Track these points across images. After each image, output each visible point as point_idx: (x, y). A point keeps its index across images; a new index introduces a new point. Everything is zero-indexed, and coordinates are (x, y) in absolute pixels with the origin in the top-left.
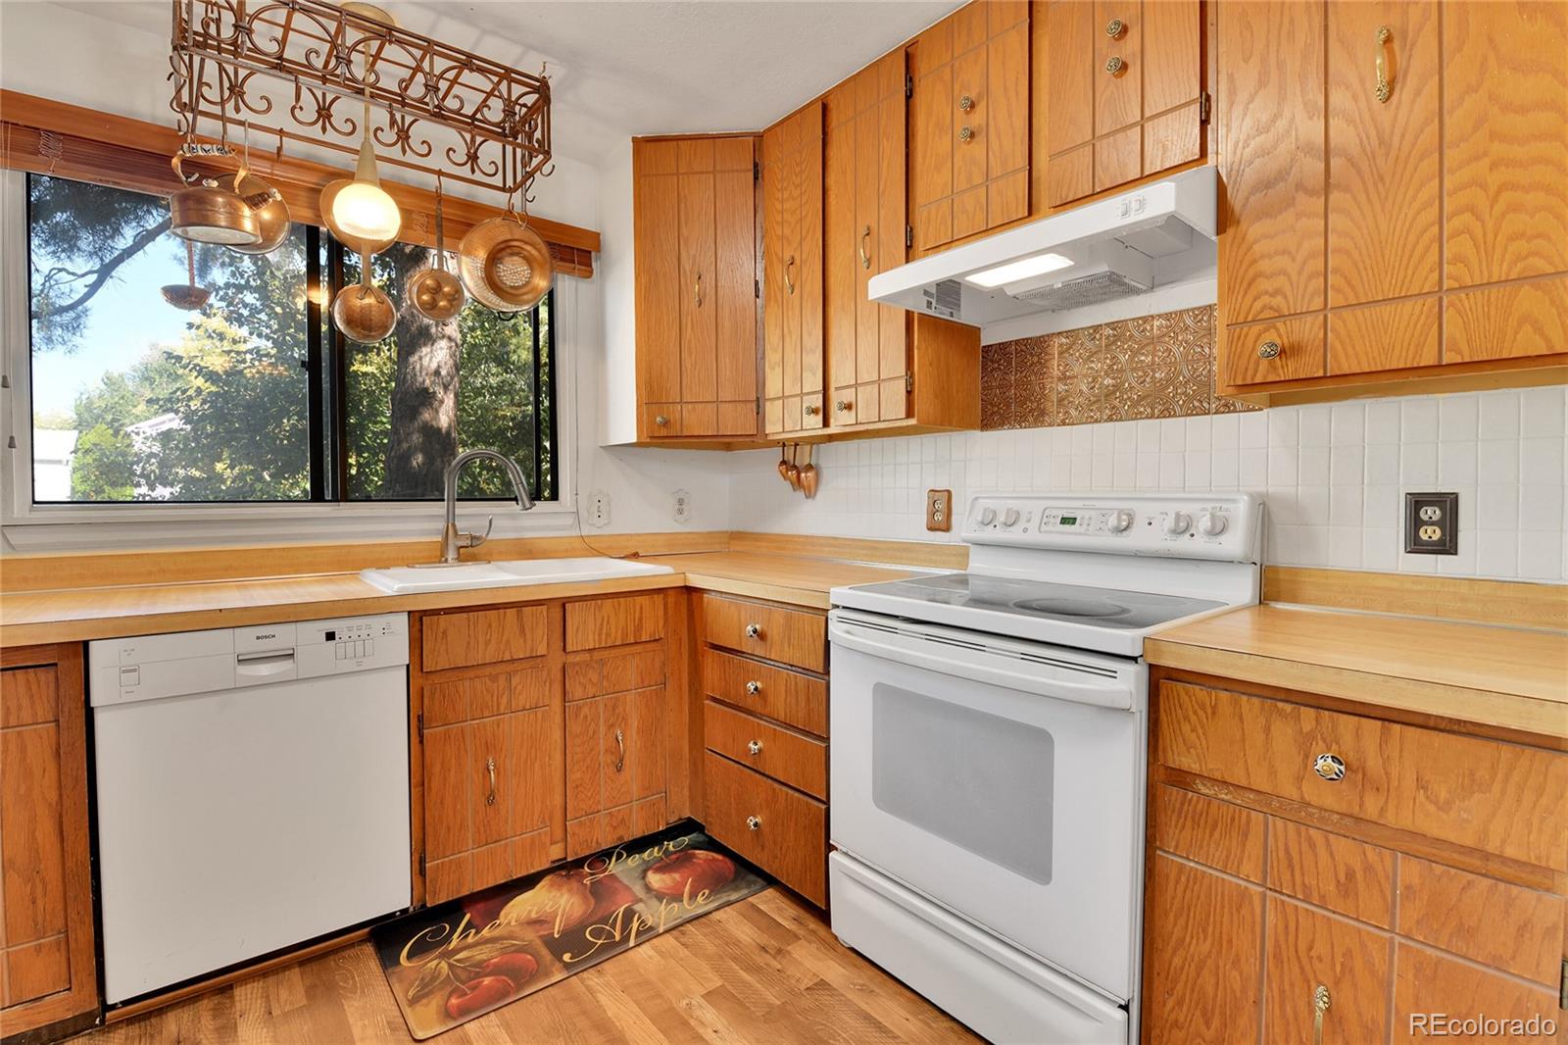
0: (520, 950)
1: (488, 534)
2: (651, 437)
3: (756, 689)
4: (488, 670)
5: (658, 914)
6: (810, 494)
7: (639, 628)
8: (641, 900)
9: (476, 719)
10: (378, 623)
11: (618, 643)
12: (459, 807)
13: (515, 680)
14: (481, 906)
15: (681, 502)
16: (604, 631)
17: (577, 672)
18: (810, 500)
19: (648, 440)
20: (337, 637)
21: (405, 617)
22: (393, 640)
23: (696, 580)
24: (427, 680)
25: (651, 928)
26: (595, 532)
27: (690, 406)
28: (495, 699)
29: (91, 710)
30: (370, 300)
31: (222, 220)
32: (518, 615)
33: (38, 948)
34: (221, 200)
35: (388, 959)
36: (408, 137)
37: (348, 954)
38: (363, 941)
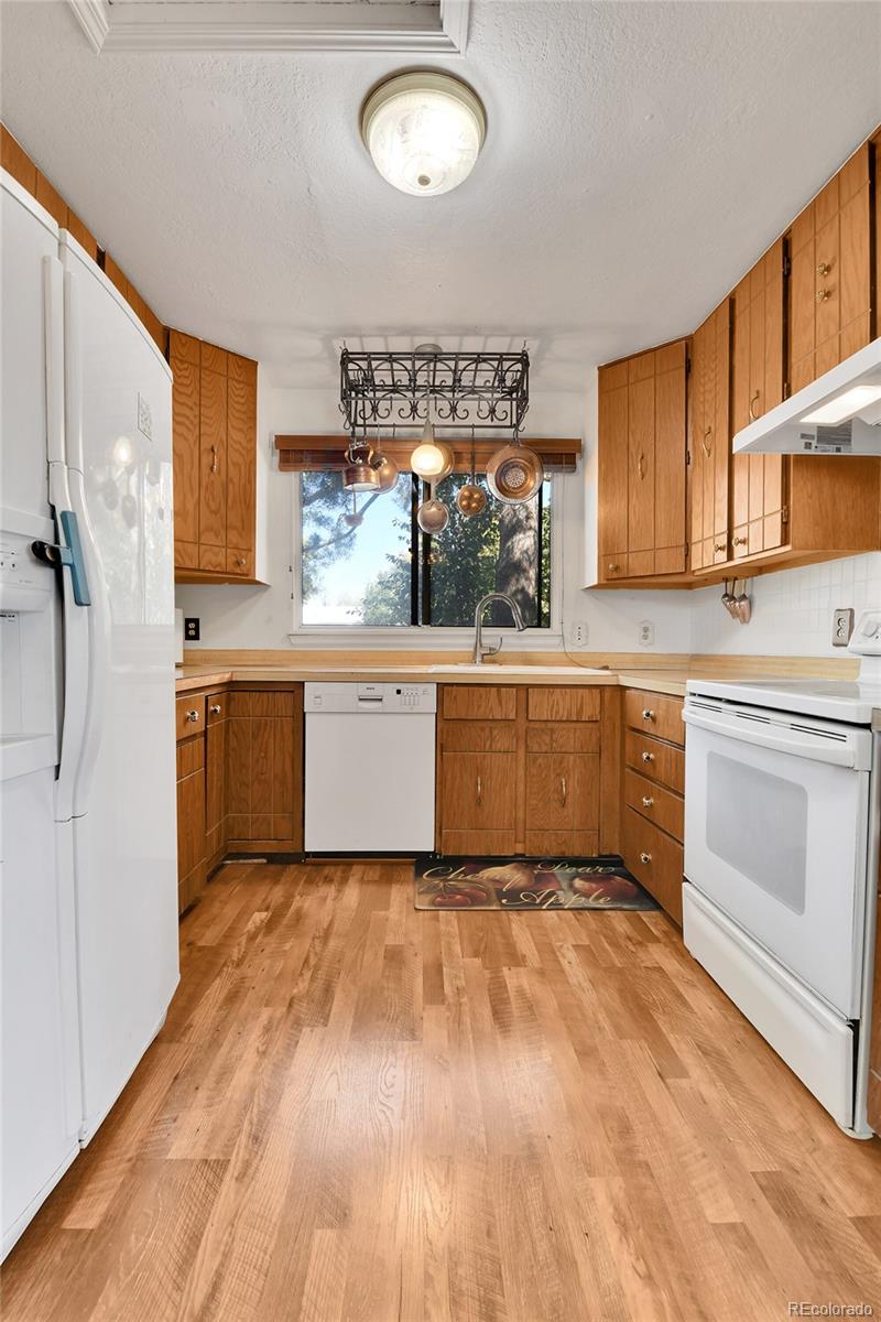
0: (482, 890)
1: (500, 648)
2: (608, 580)
3: (648, 758)
4: (480, 724)
5: (571, 900)
6: (745, 619)
7: (580, 712)
8: (563, 890)
9: (472, 752)
10: (421, 687)
11: (564, 719)
12: (461, 802)
13: (495, 732)
14: (474, 864)
15: (646, 630)
16: (555, 710)
17: (535, 734)
18: (745, 625)
19: (606, 583)
20: (402, 693)
21: (435, 685)
22: (428, 699)
23: (625, 681)
24: (446, 724)
25: (560, 904)
26: (577, 650)
27: (634, 555)
28: (483, 742)
29: (304, 714)
30: (434, 509)
31: (363, 479)
32: (499, 692)
33: (283, 817)
34: (362, 469)
35: (419, 874)
36: (456, 410)
37: (403, 867)
38: (412, 864)
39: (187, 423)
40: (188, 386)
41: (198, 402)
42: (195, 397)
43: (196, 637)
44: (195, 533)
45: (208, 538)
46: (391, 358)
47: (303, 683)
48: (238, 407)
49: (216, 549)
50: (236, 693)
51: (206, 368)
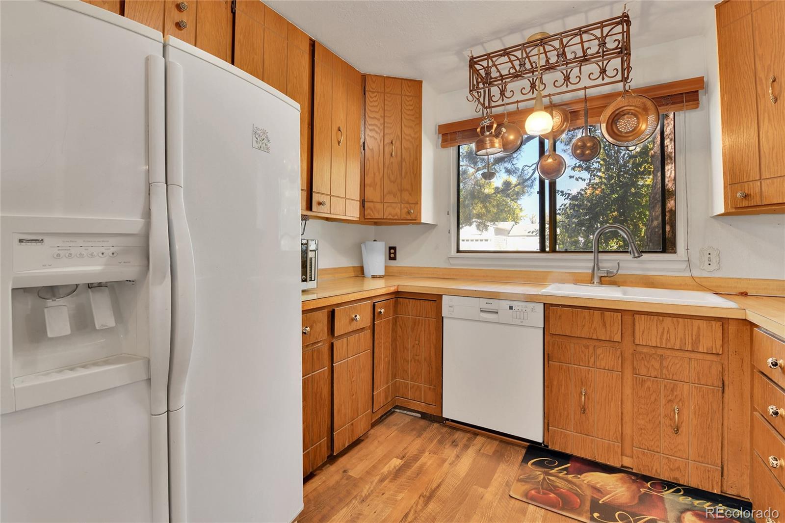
0: (578, 495)
1: (618, 271)
2: (736, 208)
3: (775, 413)
4: (585, 342)
7: (695, 343)
9: (576, 365)
10: (530, 306)
11: (677, 347)
12: (566, 406)
13: (599, 351)
14: (578, 465)
16: (665, 337)
17: (643, 358)
19: (734, 210)
20: (513, 309)
21: (542, 305)
22: (536, 315)
24: (552, 337)
26: (705, 274)
27: (769, 181)
28: (587, 358)
29: (443, 317)
30: (550, 160)
31: (488, 146)
32: (602, 315)
33: (430, 388)
34: (488, 139)
35: (525, 460)
36: (569, 78)
37: (517, 448)
38: (524, 447)
39: (377, 129)
40: (377, 106)
41: (383, 115)
42: (381, 113)
43: (394, 259)
44: (381, 196)
45: (389, 198)
46: (506, 52)
47: (442, 295)
48: (408, 112)
49: (394, 205)
50: (401, 299)
51: (387, 93)
